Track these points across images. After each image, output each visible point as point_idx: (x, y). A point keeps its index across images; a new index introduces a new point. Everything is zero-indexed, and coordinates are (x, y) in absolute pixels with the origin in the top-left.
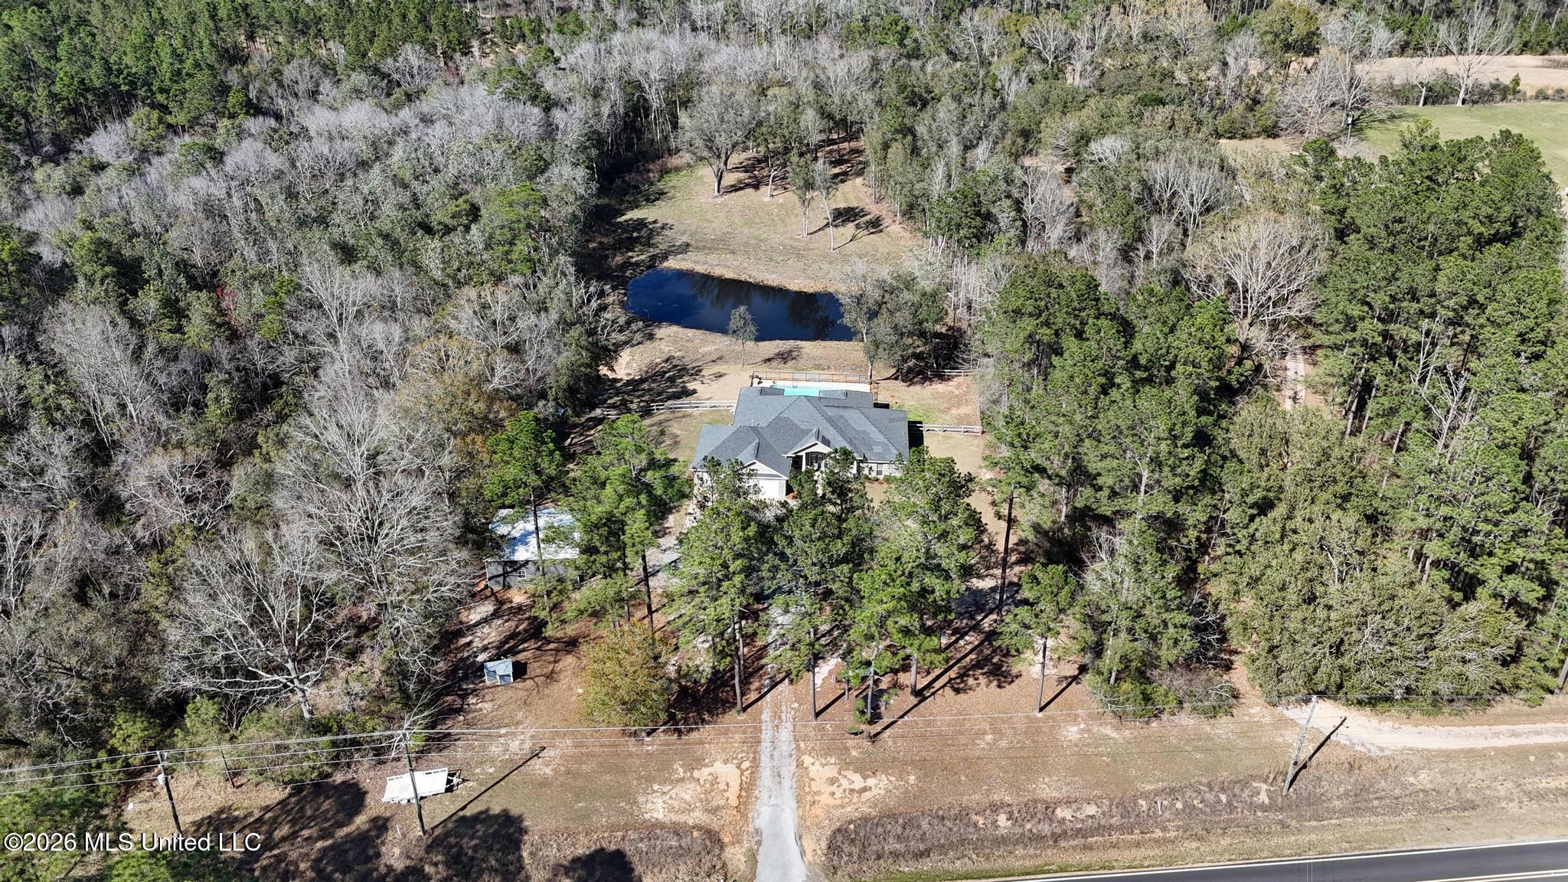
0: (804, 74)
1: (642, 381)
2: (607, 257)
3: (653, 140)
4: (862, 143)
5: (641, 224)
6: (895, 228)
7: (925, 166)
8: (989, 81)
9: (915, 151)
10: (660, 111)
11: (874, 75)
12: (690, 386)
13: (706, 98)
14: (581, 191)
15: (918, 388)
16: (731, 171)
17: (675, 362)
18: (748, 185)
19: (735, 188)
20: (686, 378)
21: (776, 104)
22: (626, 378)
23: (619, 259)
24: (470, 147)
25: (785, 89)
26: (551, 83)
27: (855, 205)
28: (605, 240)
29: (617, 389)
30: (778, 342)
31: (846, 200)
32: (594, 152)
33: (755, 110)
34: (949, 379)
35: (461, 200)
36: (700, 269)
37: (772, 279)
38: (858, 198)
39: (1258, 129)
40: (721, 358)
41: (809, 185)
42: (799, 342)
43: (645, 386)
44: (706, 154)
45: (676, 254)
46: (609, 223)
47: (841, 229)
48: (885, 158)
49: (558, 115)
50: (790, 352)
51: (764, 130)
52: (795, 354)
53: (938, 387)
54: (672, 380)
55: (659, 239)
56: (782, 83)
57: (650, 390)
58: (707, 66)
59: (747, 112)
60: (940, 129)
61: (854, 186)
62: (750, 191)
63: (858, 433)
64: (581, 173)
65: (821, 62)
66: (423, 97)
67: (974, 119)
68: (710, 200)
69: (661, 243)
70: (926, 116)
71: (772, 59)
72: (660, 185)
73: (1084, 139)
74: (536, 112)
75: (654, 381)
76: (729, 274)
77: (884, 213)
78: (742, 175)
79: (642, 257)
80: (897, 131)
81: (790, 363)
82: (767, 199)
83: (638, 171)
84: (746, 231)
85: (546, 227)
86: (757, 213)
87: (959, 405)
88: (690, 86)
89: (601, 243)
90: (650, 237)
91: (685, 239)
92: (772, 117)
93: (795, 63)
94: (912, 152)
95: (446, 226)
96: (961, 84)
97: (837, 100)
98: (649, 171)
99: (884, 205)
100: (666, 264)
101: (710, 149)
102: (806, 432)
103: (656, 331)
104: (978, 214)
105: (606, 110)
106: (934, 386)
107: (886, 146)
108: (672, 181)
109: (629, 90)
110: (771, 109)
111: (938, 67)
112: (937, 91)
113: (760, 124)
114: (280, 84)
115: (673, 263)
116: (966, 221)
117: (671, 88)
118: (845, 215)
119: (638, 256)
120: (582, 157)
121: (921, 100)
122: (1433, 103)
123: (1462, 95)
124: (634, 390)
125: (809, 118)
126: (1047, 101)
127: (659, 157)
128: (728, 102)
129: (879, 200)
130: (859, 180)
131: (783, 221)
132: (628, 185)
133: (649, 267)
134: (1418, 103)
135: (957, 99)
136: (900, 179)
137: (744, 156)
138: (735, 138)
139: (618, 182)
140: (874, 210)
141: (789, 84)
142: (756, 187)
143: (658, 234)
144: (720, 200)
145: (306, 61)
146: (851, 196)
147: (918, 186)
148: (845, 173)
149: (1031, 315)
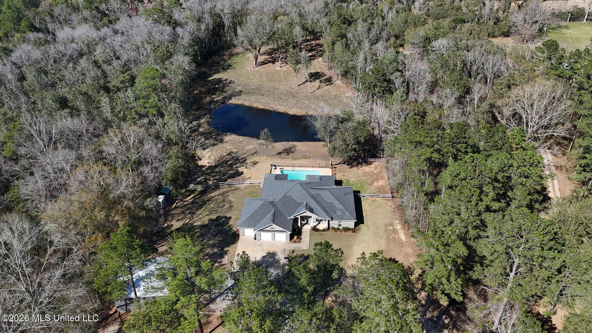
0: (294, 10)
1: (216, 166)
2: (202, 98)
3: (227, 40)
4: (321, 41)
5: (220, 81)
6: (338, 82)
7: (353, 54)
8: (379, 12)
9: (347, 46)
10: (229, 27)
11: (326, 10)
12: (240, 169)
13: (249, 21)
14: (187, 68)
15: (355, 169)
16: (261, 55)
17: (234, 155)
18: (269, 62)
19: (264, 63)
20: (238, 165)
21: (281, 24)
22: (208, 165)
23: (208, 99)
24: (134, 46)
25: (285, 17)
26: (177, 15)
27: (319, 71)
28: (202, 89)
29: (203, 172)
30: (284, 143)
31: (315, 68)
32: (196, 48)
33: (272, 26)
34: (370, 163)
35: (126, 74)
36: (247, 104)
37: (281, 109)
38: (320, 68)
39: (500, 33)
40: (256, 152)
41: (298, 62)
42: (295, 143)
43: (217, 170)
44: (250, 47)
45: (236, 96)
46: (205, 80)
47: (313, 83)
48: (333, 49)
49: (179, 30)
50: (291, 148)
51: (276, 36)
52: (293, 150)
53: (366, 168)
54: (231, 166)
55: (228, 88)
56: (285, 14)
57: (220, 172)
58: (250, 6)
59: (268, 28)
60: (359, 35)
61: (318, 62)
62: (270, 64)
63: (328, 203)
64: (187, 59)
65: (302, 4)
66: (118, 22)
67: (375, 30)
68: (252, 69)
69: (229, 90)
70: (352, 29)
71: (280, 3)
72: (229, 62)
73: (428, 40)
74: (168, 29)
75: (222, 166)
76: (261, 107)
77: (333, 75)
78: (267, 57)
79: (219, 98)
80: (339, 36)
81: (291, 155)
82: (278, 68)
83: (219, 55)
84: (269, 84)
85: (164, 89)
86: (274, 75)
87: (377, 180)
88: (242, 16)
89: (200, 91)
90: (224, 87)
91: (240, 88)
92: (280, 31)
93: (290, 5)
94: (346, 46)
95: (118, 87)
96: (366, 14)
97: (309, 21)
98: (224, 55)
99: (333, 71)
100: (230, 102)
101: (252, 45)
102: (300, 204)
103: (224, 137)
104: (385, 80)
105: (203, 27)
106: (363, 168)
107: (333, 44)
108: (235, 59)
109: (215, 18)
110: (279, 26)
111: (355, 6)
112: (355, 17)
113: (274, 33)
114: (52, 16)
115: (234, 101)
116: (378, 84)
117: (234, 16)
118: (315, 76)
119: (217, 98)
120: (191, 50)
121: (349, 22)
122: (573, 21)
123: (586, 17)
124: (211, 172)
125: (297, 30)
126: (407, 22)
127: (229, 48)
128: (259, 23)
129: (330, 68)
130: (320, 59)
131: (286, 79)
132: (214, 62)
133: (223, 103)
134: (566, 21)
135: (365, 21)
136: (341, 59)
137: (267, 48)
138: (263, 40)
139: (210, 60)
140: (328, 73)
141: (288, 14)
142: (273, 62)
143: (228, 86)
144: (256, 69)
145: (64, 5)
146: (317, 67)
147: (350, 63)
148: (314, 56)
149: (428, 146)
